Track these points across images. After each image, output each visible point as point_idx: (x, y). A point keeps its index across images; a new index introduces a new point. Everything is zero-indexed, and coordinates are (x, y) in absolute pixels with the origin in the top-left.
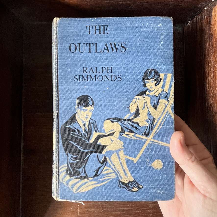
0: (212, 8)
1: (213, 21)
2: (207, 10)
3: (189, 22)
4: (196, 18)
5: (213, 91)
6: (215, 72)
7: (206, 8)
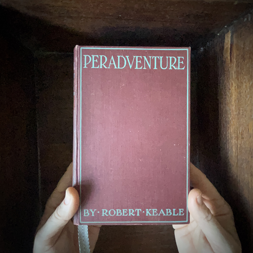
0: (225, 35)
1: (225, 48)
2: (220, 36)
3: (202, 48)
4: (209, 45)
5: (225, 119)
6: (227, 100)
7: (218, 34)
